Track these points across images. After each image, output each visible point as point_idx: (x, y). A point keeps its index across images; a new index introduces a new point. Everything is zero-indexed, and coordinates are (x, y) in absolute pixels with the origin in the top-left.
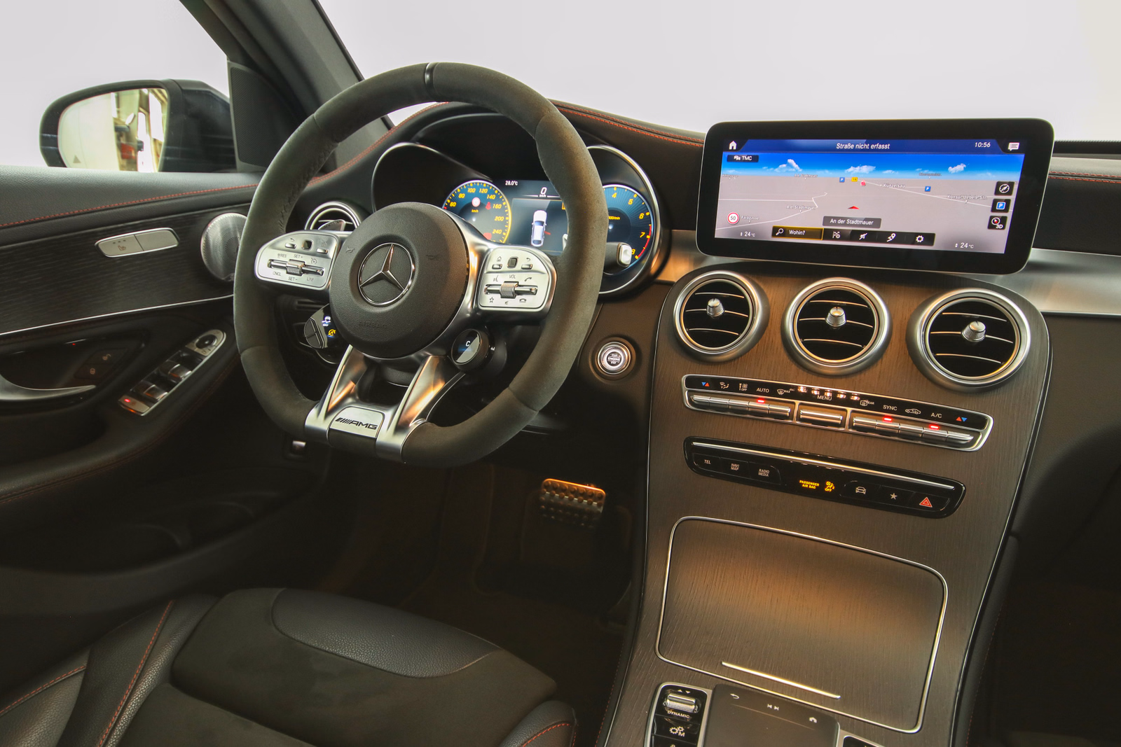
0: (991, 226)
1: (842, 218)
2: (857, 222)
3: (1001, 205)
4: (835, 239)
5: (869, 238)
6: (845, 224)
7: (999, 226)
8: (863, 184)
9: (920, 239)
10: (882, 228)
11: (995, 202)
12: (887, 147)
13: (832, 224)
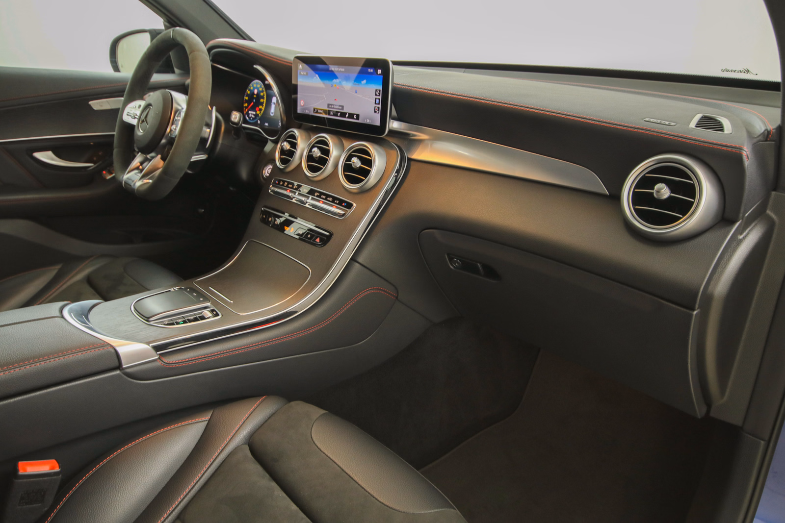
0: (375, 112)
1: (333, 105)
2: (337, 107)
3: (377, 101)
4: (331, 115)
5: (341, 116)
6: (334, 108)
7: (378, 112)
8: (338, 88)
9: (355, 117)
10: (344, 111)
11: (376, 99)
12: (343, 70)
13: (331, 108)
